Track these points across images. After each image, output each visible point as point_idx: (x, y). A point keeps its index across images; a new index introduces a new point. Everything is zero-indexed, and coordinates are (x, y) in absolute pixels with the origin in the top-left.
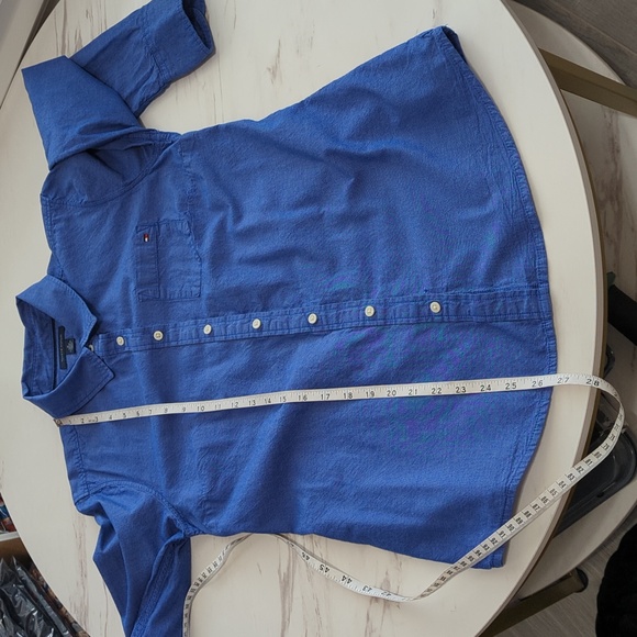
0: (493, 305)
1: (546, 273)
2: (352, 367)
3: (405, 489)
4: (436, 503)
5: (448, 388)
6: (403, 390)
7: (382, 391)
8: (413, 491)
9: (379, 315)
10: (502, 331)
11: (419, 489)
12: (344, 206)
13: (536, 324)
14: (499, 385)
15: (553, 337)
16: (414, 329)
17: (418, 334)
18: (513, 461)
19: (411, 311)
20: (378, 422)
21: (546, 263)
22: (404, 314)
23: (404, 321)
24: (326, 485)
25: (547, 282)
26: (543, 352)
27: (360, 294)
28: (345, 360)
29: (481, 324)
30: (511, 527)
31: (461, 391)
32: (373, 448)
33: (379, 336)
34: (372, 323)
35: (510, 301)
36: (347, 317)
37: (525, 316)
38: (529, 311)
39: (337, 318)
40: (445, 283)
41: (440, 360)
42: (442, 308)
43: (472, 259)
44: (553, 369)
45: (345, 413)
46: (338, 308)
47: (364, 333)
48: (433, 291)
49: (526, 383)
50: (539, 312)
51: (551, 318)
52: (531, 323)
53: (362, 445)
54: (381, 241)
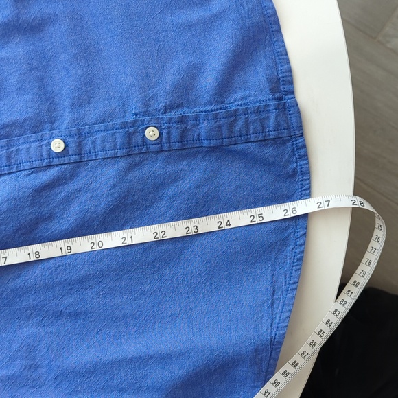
0: (232, 124)
1: (291, 82)
2: (37, 218)
3: (131, 361)
4: (177, 371)
5: (175, 230)
6: (112, 240)
7: (82, 245)
8: (142, 362)
9: (71, 150)
10: (242, 155)
11: (151, 357)
12: (6, 12)
13: (284, 143)
14: (241, 218)
15: (305, 156)
16: (122, 164)
17: (130, 168)
18: (272, 305)
19: (119, 141)
20: (81, 283)
21: (290, 70)
22: (108, 145)
23: (110, 153)
24: (10, 372)
25: (292, 92)
26: (294, 174)
27: (40, 125)
28: (27, 211)
29: (212, 150)
30: (276, 383)
31: (192, 231)
32: (76, 315)
33: (73, 176)
34: (62, 160)
35: (253, 117)
36: (23, 155)
37: (272, 135)
38: (277, 128)
39: (9, 158)
40: (161, 102)
41: (160, 198)
42: (160, 134)
43: (194, 72)
44: (306, 193)
45: (30, 277)
46: (8, 146)
47: (50, 174)
48: (146, 114)
49: (274, 213)
50: (288, 128)
51: (302, 135)
52: (279, 141)
53: (59, 315)
54: (64, 57)
